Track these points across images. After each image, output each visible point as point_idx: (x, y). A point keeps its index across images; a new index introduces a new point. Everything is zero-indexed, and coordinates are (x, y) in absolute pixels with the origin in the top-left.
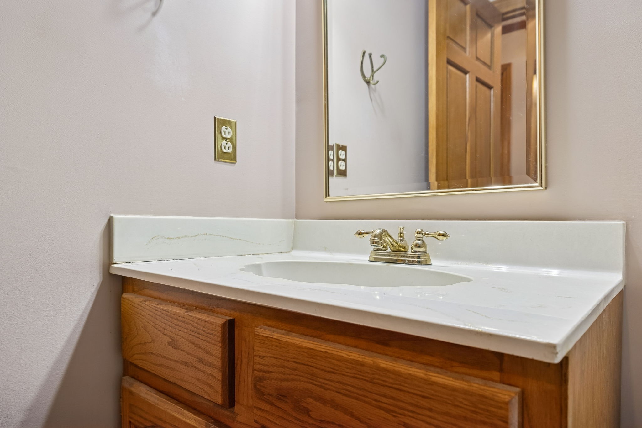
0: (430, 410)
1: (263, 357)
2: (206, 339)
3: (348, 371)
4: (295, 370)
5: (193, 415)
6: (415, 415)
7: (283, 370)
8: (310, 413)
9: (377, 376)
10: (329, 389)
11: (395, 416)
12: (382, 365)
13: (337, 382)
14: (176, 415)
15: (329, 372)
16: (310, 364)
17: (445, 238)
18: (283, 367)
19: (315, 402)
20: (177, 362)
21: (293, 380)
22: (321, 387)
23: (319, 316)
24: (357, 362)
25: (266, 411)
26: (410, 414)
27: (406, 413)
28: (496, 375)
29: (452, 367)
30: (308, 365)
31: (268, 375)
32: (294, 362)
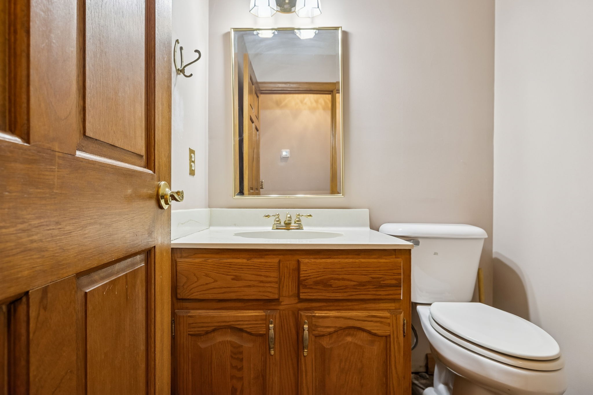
0: (380, 270)
1: (306, 271)
2: (266, 270)
3: (349, 266)
4: (324, 271)
5: (253, 311)
6: (375, 273)
7: (318, 273)
8: (332, 286)
9: (361, 265)
10: (341, 274)
11: (368, 276)
12: (362, 261)
13: (345, 271)
14: (240, 315)
15: (341, 268)
16: (332, 267)
17: (311, 217)
18: (318, 272)
19: (334, 281)
20: (241, 287)
21: (323, 276)
22: (337, 275)
23: (339, 249)
24: (353, 262)
25: (309, 292)
26: (373, 274)
27: (372, 273)
28: (394, 256)
29: (382, 257)
30: (331, 268)
31: (309, 277)
32: (324, 269)
